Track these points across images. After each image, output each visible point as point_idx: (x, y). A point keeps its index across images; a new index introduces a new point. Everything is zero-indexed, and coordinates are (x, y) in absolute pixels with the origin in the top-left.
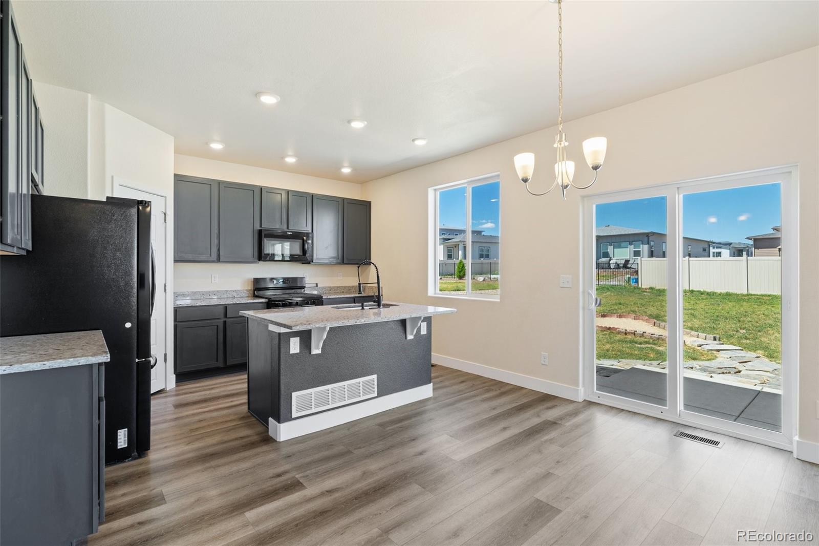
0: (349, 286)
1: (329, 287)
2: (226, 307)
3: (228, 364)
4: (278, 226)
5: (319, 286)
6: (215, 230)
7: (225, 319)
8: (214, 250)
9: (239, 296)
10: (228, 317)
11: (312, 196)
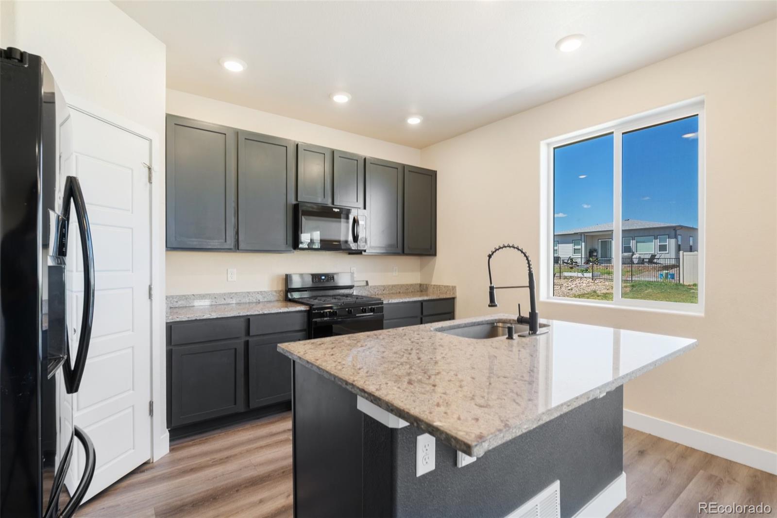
0: (407, 285)
1: (382, 286)
2: (249, 319)
3: (251, 407)
4: (320, 200)
5: (370, 284)
6: (231, 205)
7: (247, 339)
8: (231, 233)
9: (266, 300)
10: (251, 335)
11: (365, 159)
